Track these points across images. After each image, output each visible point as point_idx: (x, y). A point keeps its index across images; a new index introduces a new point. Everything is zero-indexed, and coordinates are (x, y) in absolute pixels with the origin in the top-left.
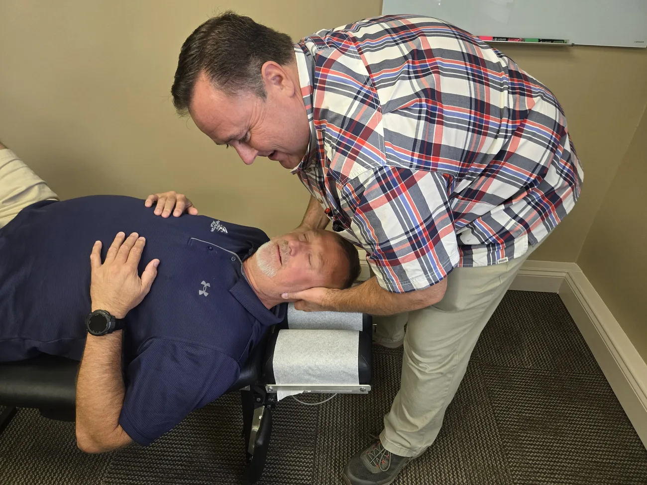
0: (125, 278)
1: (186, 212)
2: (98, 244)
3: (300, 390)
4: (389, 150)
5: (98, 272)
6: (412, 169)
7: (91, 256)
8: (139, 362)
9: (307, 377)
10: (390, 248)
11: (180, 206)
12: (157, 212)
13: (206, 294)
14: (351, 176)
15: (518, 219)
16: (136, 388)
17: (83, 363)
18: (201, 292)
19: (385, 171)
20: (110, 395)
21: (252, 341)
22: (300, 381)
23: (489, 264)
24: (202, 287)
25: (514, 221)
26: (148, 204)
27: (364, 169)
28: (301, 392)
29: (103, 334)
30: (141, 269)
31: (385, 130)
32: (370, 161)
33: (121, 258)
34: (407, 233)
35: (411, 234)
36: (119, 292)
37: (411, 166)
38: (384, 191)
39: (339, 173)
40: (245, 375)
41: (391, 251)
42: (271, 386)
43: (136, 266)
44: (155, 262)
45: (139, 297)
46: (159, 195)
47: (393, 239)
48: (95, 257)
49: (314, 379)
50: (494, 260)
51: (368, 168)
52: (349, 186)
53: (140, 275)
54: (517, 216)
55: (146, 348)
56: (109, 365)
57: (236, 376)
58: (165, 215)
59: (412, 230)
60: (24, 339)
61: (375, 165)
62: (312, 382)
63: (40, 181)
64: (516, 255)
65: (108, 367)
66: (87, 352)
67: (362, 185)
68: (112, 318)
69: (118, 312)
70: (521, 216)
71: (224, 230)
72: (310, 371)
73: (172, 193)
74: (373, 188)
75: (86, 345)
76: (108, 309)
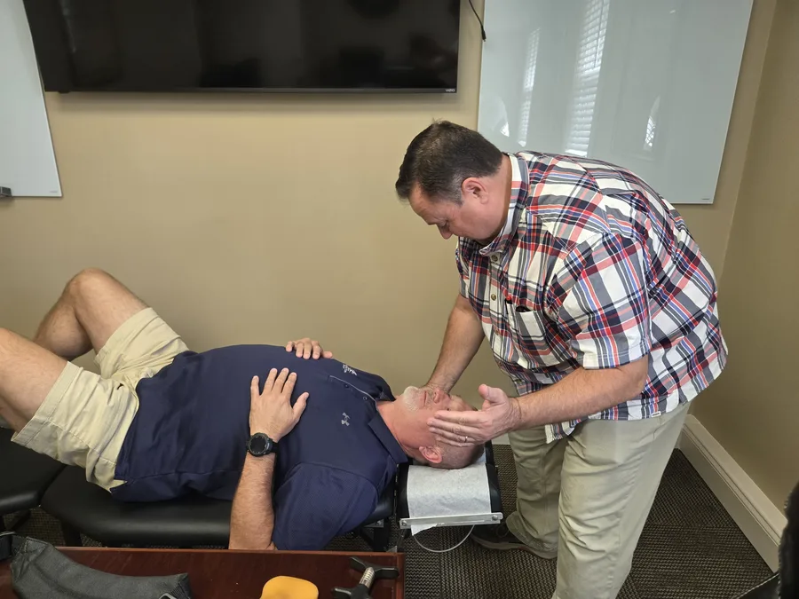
0: (281, 406)
1: (321, 356)
2: (256, 379)
3: (433, 523)
4: (612, 221)
5: (256, 400)
6: (633, 239)
7: (252, 388)
8: (290, 484)
9: (441, 507)
10: (615, 311)
11: (316, 349)
12: (299, 354)
13: (348, 424)
14: (579, 241)
15: (671, 371)
16: (286, 509)
17: (241, 482)
18: (343, 422)
19: (610, 237)
20: (265, 513)
21: (387, 474)
22: (433, 512)
23: (643, 418)
24: (343, 418)
25: (667, 372)
26: (289, 349)
27: (593, 233)
28: (435, 525)
29: (262, 455)
30: (293, 401)
31: (606, 206)
32: (598, 227)
33: (277, 388)
34: (629, 296)
35: (632, 298)
36: (275, 418)
37: (632, 236)
38: (610, 254)
39: (566, 240)
40: (380, 508)
41: (615, 315)
42: (404, 520)
43: (289, 397)
44: (305, 395)
45: (291, 425)
46: (296, 342)
47: (617, 302)
48: (255, 388)
49: (448, 509)
50: (648, 414)
51: (597, 232)
52: (576, 251)
53: (292, 405)
54: (671, 367)
55: (295, 472)
56: (263, 484)
57: (374, 508)
58: (307, 356)
59: (633, 294)
60: (181, 473)
61: (603, 230)
62: (447, 512)
63: (178, 336)
64: (668, 409)
65: (263, 487)
66: (245, 472)
67: (590, 248)
68: (271, 440)
69: (274, 435)
70: (675, 369)
71: (353, 372)
72: (444, 501)
73: (308, 339)
74: (600, 251)
75: (245, 466)
76: (267, 433)
